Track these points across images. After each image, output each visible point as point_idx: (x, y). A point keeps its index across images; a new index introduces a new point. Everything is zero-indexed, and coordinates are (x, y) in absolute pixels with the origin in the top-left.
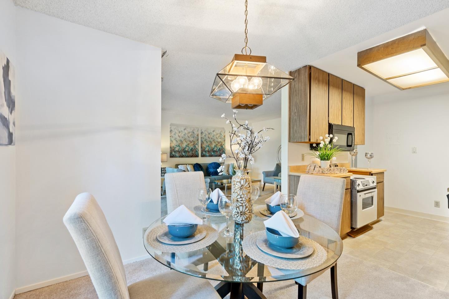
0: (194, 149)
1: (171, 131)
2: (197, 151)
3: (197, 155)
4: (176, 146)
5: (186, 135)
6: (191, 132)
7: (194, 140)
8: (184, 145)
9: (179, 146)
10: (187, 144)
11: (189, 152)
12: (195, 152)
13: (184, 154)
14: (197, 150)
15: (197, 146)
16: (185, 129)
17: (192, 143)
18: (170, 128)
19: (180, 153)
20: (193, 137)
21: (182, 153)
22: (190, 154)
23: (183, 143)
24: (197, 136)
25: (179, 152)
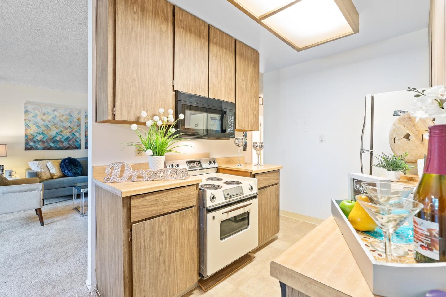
0: (73, 138)
1: (26, 112)
2: (77, 141)
3: (78, 146)
4: (38, 133)
5: (58, 119)
6: (67, 115)
7: (72, 126)
8: (53, 133)
9: (43, 133)
10: (58, 131)
11: (62, 142)
12: (74, 142)
13: (52, 145)
14: (77, 139)
15: (77, 134)
16: (54, 111)
17: (69, 130)
18: (25, 107)
19: (46, 144)
20: (71, 122)
21: (48, 143)
22: (65, 144)
23: (50, 130)
24: (77, 121)
25: (44, 142)
